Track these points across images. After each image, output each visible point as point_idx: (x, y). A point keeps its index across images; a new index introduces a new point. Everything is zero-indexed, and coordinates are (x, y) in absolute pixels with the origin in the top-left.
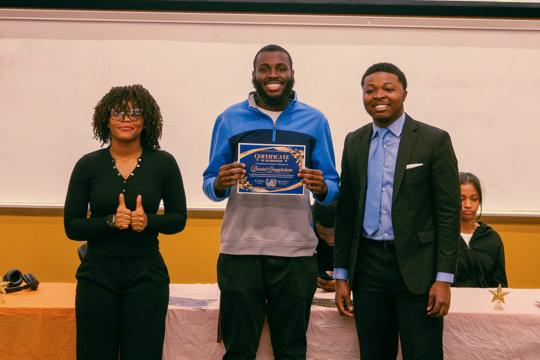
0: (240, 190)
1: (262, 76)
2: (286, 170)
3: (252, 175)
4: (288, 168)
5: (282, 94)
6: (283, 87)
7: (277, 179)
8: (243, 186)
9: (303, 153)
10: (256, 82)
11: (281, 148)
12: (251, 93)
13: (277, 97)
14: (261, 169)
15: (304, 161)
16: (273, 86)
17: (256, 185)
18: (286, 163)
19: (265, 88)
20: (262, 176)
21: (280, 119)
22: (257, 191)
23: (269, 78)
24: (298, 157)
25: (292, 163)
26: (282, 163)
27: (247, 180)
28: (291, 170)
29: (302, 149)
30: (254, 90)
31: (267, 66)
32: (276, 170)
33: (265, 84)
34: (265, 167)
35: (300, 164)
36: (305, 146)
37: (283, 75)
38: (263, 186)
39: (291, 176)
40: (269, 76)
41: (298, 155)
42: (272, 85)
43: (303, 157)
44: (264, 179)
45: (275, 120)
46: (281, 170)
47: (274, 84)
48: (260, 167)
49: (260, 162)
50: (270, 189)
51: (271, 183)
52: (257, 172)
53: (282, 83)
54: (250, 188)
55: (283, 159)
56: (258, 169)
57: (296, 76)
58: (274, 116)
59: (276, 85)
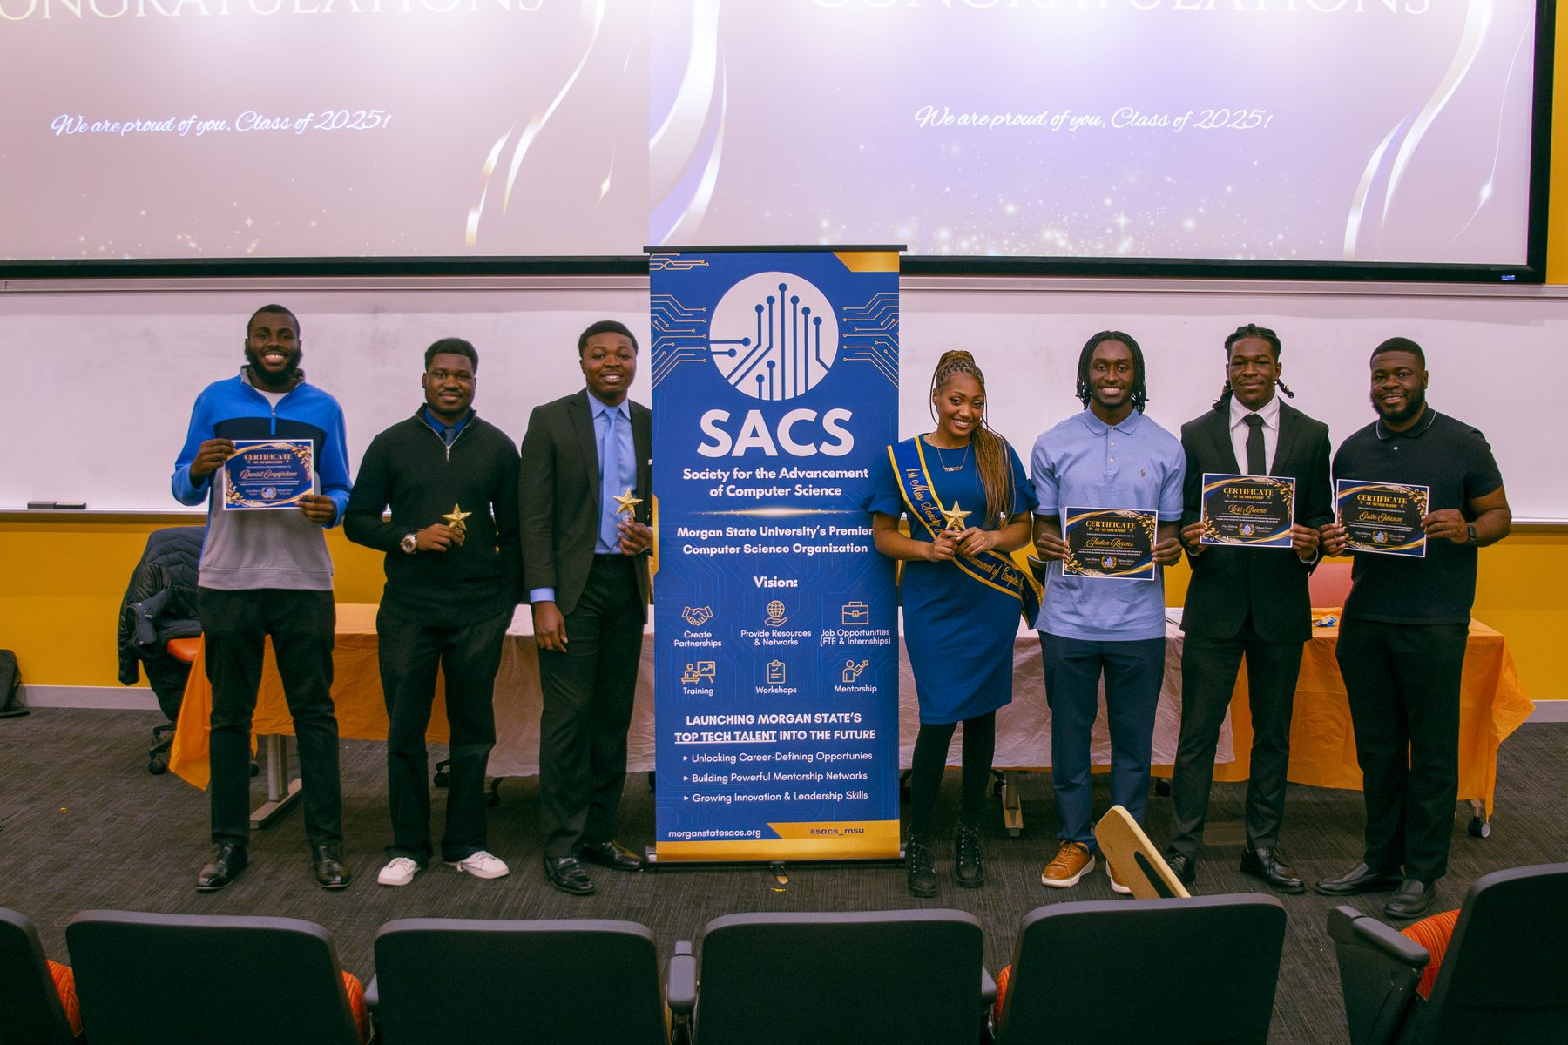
0: (228, 506)
1: (260, 344)
2: (288, 474)
3: (243, 484)
4: (291, 471)
5: (286, 369)
6: (287, 360)
7: (278, 487)
8: (232, 500)
9: (311, 450)
10: (250, 352)
11: (280, 444)
12: (244, 367)
13: (279, 373)
14: (255, 475)
15: (312, 460)
16: (273, 358)
17: (248, 497)
18: (287, 464)
19: (262, 360)
20: (255, 483)
21: (281, 404)
22: (251, 505)
23: (269, 347)
24: (304, 455)
25: (296, 465)
26: (283, 464)
27: (237, 490)
28: (295, 474)
29: (308, 444)
30: (248, 363)
31: (267, 330)
32: (275, 475)
33: (264, 355)
34: (260, 470)
35: (306, 466)
36: (312, 441)
37: (287, 345)
38: (258, 497)
39: (295, 483)
40: (269, 344)
41: (303, 452)
42: (273, 356)
43: (310, 454)
44: (259, 488)
45: (273, 404)
46: (282, 474)
47: (275, 354)
48: (253, 471)
49: (252, 464)
50: (268, 501)
51: (270, 493)
52: (249, 479)
53: (285, 355)
54: (241, 501)
55: (283, 460)
56: (250, 475)
57: (304, 349)
58: (274, 399)
59: (277, 357)
